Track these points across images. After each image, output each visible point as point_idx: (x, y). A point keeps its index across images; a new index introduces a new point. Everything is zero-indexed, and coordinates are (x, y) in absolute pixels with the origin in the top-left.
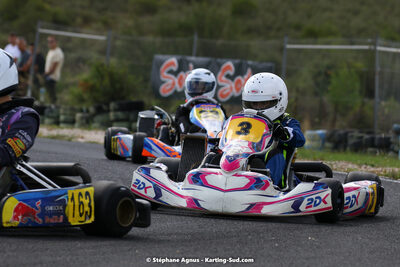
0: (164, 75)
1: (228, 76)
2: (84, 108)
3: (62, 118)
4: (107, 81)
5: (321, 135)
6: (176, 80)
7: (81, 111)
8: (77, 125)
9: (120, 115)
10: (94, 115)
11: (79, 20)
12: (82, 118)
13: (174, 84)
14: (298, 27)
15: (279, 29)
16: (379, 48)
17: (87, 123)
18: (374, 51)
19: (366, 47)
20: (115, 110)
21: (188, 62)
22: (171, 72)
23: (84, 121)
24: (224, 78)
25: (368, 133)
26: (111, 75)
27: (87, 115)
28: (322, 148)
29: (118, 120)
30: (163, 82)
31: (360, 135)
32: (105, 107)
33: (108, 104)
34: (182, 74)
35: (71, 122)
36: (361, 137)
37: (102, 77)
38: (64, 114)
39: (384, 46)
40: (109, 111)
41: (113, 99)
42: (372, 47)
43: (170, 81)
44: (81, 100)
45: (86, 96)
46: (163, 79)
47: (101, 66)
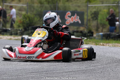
1: (69, 16)
2: (20, 29)
3: (13, 33)
4: (28, 20)
5: (101, 35)
7: (19, 30)
8: (18, 35)
9: (33, 31)
10: (24, 32)
12: (20, 32)
17: (22, 34)
18: (118, 6)
19: (115, 4)
20: (31, 29)
23: (20, 34)
24: (67, 17)
25: (117, 33)
26: (29, 18)
27: (21, 31)
28: (102, 39)
31: (115, 34)
32: (27, 29)
33: (28, 27)
35: (16, 34)
36: (115, 35)
37: (26, 18)
38: (13, 31)
40: (29, 30)
41: (30, 26)
42: (117, 4)
44: (19, 26)
45: (21, 25)
47: (26, 15)
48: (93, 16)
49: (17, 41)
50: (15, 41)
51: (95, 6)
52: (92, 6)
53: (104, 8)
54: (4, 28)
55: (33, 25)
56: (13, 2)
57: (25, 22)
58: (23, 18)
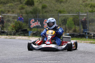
0: (31, 23)
2: (13, 31)
3: (8, 34)
4: (18, 25)
6: (34, 24)
7: (13, 32)
8: (12, 35)
9: (22, 32)
10: (16, 33)
11: (7, 11)
12: (13, 33)
13: (34, 25)
14: (57, 10)
15: (52, 11)
16: (80, 14)
17: (14, 35)
18: (79, 15)
19: (77, 14)
20: (21, 31)
21: (37, 20)
22: (33, 22)
24: (45, 23)
25: (79, 33)
26: (19, 23)
27: (14, 33)
29: (21, 34)
30: (31, 25)
32: (18, 31)
33: (19, 30)
34: (35, 22)
35: (11, 35)
36: (77, 34)
37: (17, 24)
38: (9, 33)
39: (81, 14)
40: (19, 32)
41: (20, 29)
42: (78, 14)
43: (33, 24)
44: (13, 29)
45: (14, 28)
46: (31, 24)
47: (17, 21)
48: (63, 22)
49: (10, 39)
50: (9, 39)
51: (64, 15)
52: (62, 16)
53: (70, 17)
54: (3, 31)
55: (22, 29)
56: (9, 13)
57: (16, 26)
58: (15, 24)
